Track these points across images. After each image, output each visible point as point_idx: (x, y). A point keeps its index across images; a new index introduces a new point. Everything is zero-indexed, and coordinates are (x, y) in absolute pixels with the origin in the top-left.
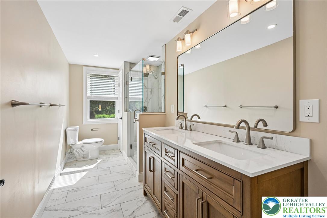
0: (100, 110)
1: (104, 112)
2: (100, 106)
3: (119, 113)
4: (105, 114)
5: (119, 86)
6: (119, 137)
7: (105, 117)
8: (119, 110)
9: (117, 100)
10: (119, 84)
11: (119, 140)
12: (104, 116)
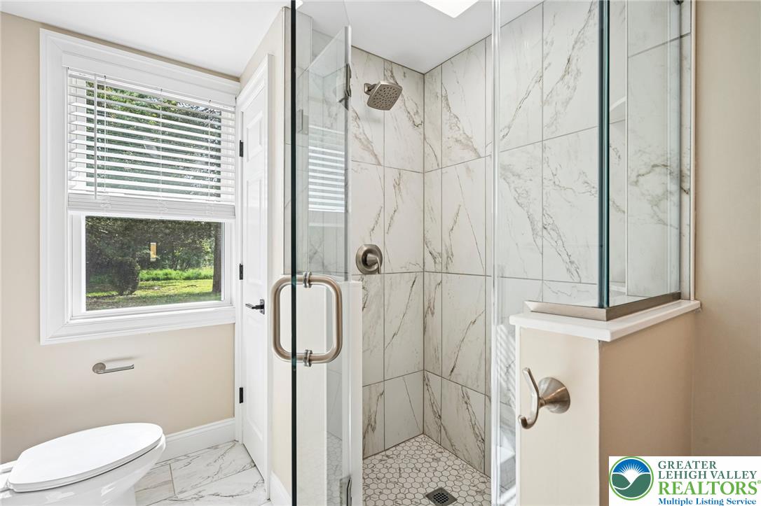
0: (153, 257)
1: (167, 261)
2: (153, 245)
3: (241, 278)
4: (171, 268)
5: (241, 155)
6: (241, 390)
7: (169, 276)
8: (241, 267)
9: (232, 221)
10: (241, 144)
11: (241, 401)
12: (166, 274)
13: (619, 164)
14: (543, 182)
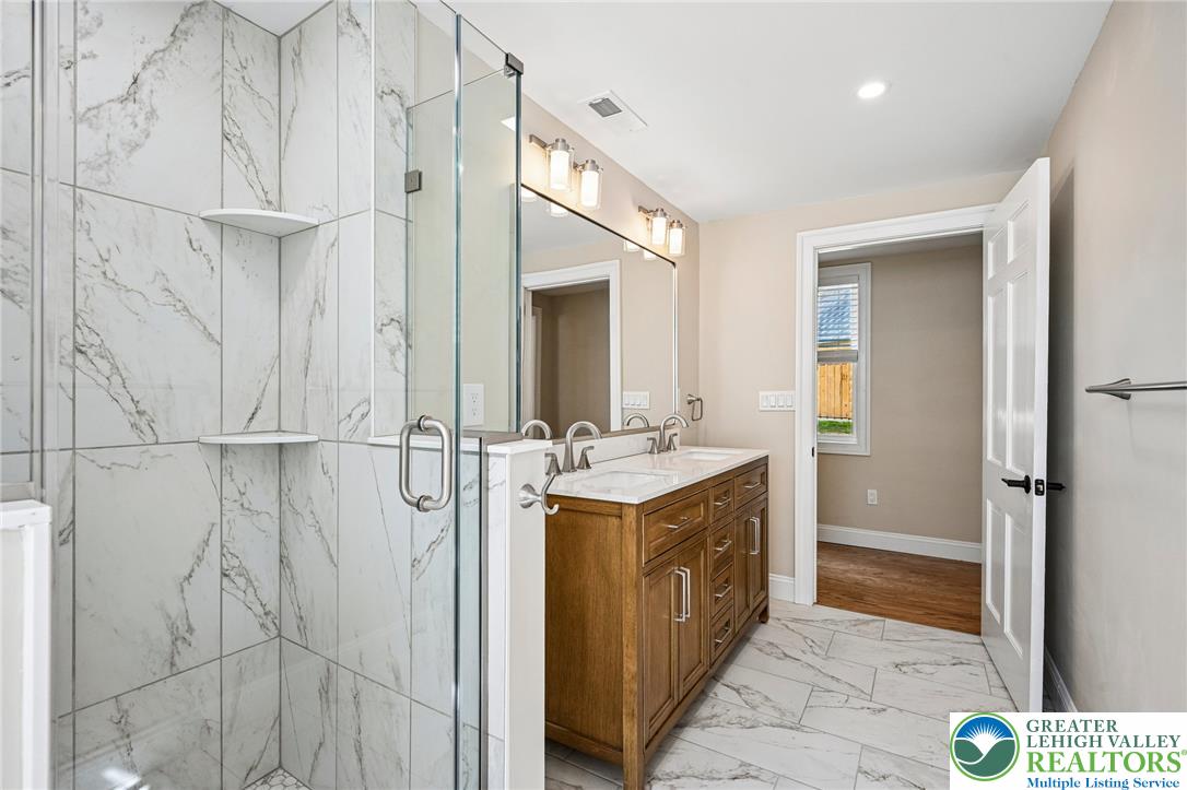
13: (212, 278)
14: (75, 266)
